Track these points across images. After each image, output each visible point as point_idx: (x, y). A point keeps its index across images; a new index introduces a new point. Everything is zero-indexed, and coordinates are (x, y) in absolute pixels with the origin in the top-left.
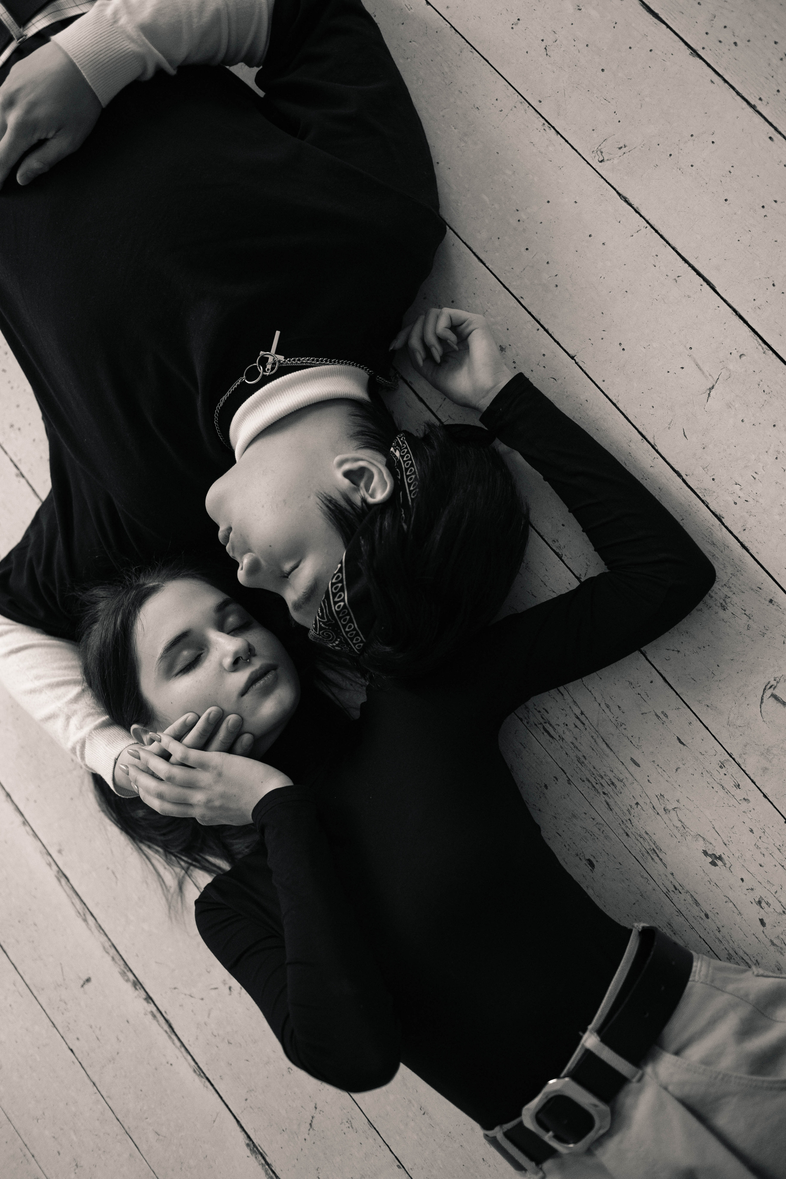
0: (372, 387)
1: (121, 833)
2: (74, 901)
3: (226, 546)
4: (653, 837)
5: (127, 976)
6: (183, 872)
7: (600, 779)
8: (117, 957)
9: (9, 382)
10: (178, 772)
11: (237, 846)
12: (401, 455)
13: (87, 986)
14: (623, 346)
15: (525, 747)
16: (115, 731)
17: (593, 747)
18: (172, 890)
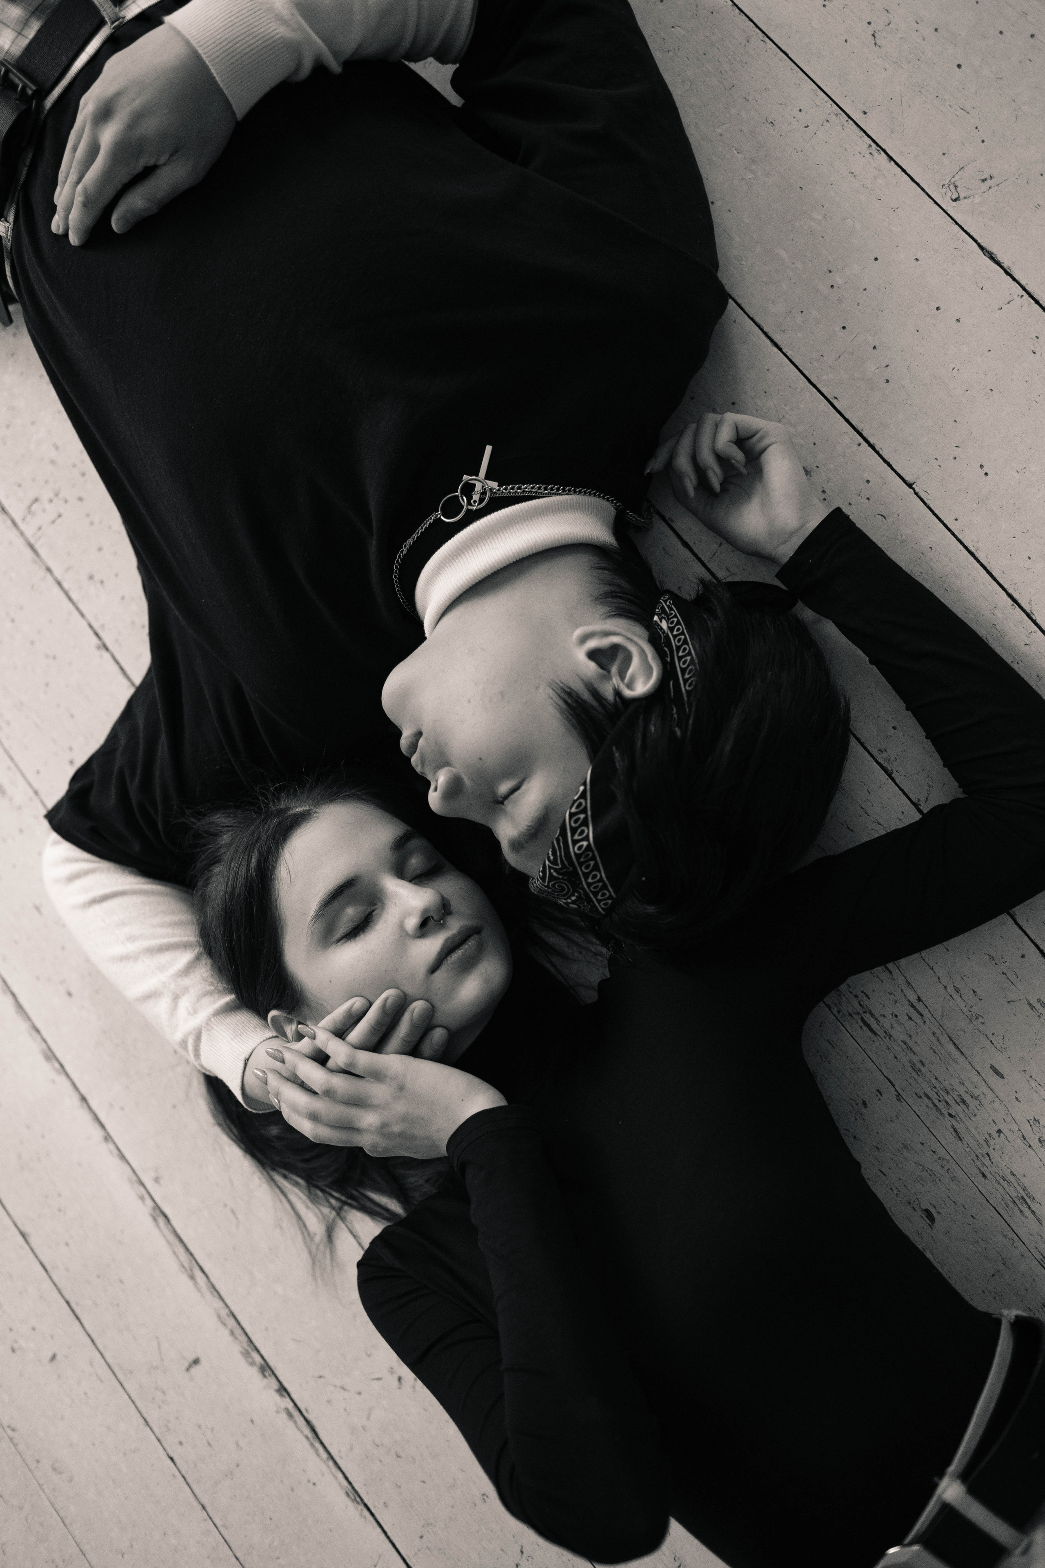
0: (619, 526)
1: (245, 1156)
2: (176, 1250)
3: (411, 759)
4: (1023, 1180)
5: (252, 1358)
6: (334, 1213)
7: (944, 1094)
8: (238, 1331)
9: (88, 515)
10: (339, 1083)
11: (412, 1180)
12: (669, 627)
13: (195, 1370)
14: (986, 469)
15: (833, 1047)
16: (243, 1018)
17: (934, 1048)
18: (317, 1239)
